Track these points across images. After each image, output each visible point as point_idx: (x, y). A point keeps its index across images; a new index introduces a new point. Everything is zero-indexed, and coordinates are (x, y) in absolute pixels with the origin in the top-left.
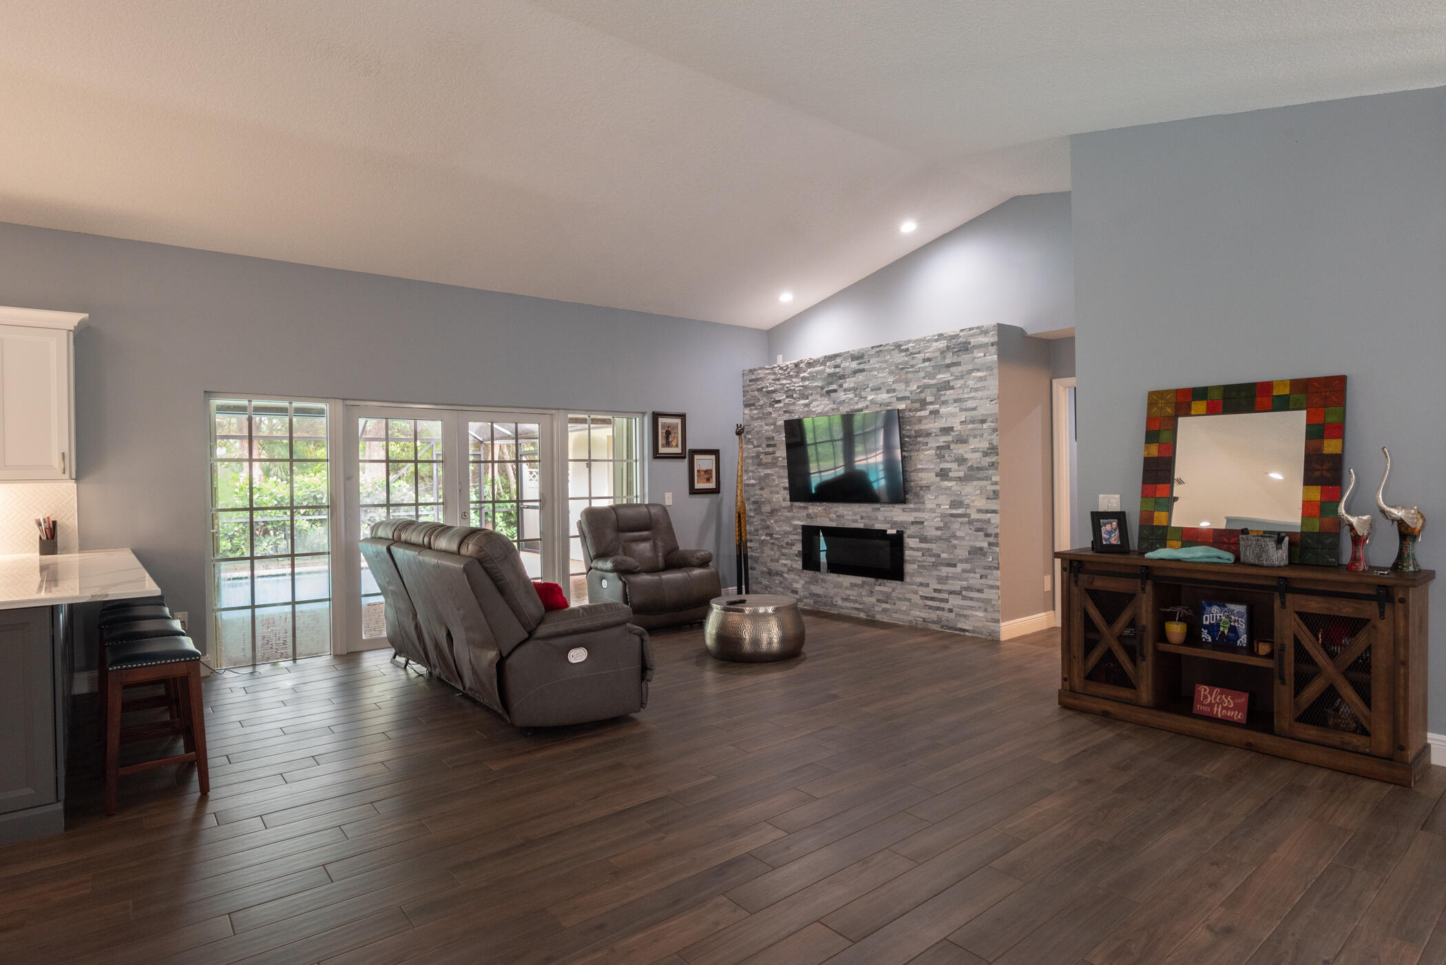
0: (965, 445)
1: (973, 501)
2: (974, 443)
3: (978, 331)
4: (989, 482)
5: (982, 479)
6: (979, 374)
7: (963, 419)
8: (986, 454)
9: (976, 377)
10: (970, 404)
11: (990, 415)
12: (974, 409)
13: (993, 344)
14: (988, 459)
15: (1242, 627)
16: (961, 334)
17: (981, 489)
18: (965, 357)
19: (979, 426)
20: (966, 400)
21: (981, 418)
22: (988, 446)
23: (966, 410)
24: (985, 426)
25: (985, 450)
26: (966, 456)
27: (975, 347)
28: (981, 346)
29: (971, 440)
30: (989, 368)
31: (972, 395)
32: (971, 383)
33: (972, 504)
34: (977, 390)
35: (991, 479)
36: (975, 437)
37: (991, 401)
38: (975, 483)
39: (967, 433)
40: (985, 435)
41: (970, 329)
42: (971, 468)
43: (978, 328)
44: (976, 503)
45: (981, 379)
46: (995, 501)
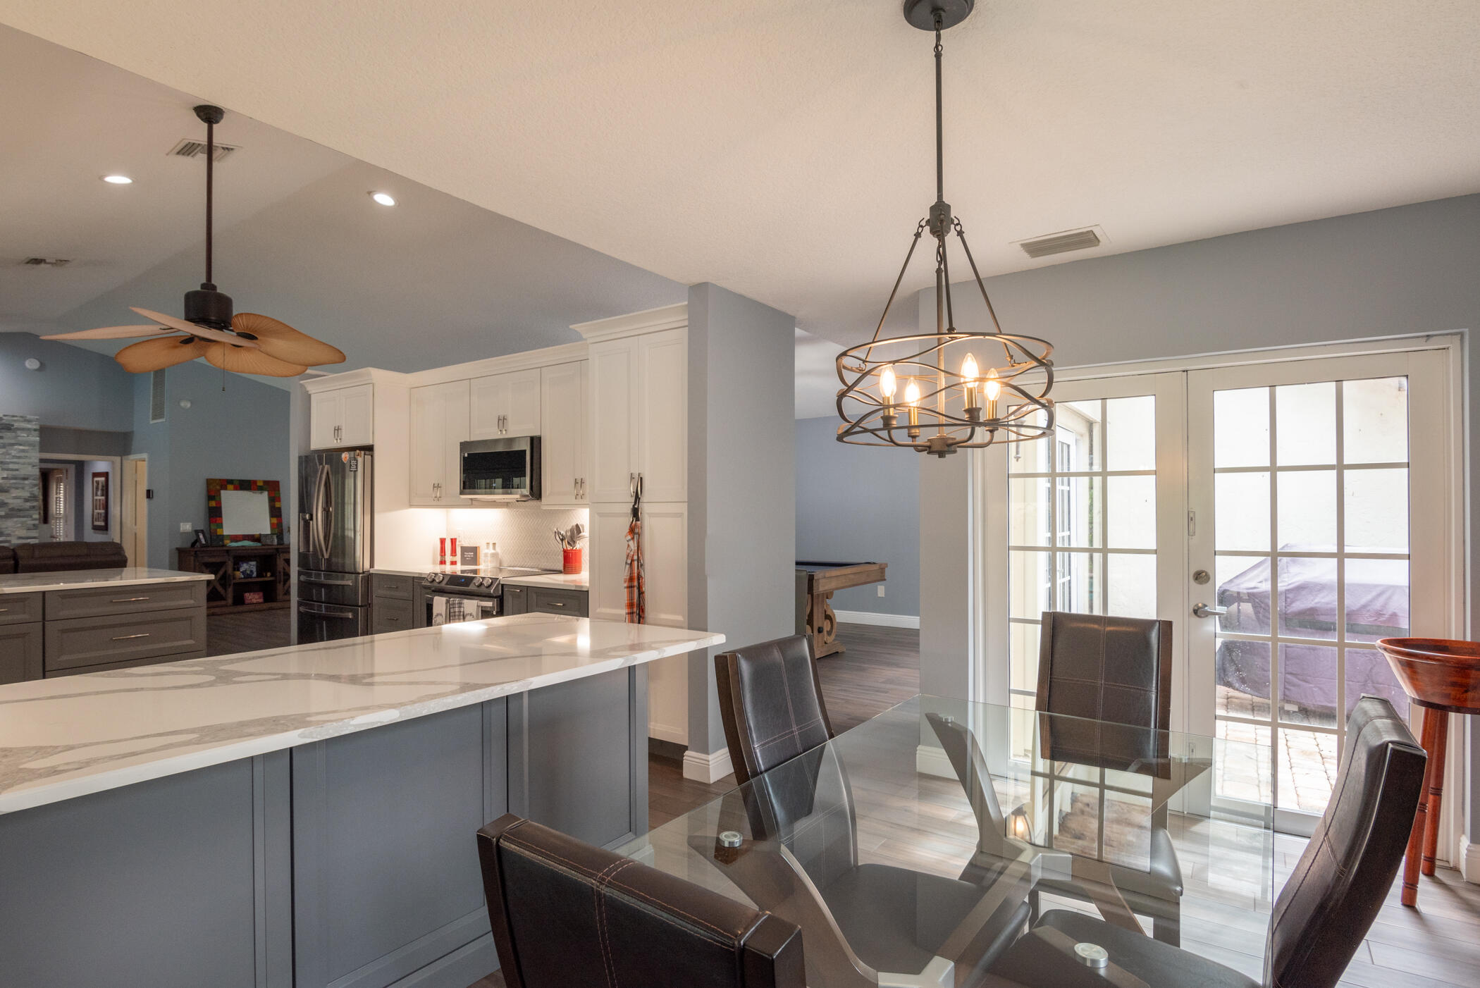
0: (6, 494)
1: (14, 532)
2: (15, 493)
3: (21, 419)
4: (30, 519)
5: (23, 517)
6: (21, 447)
7: (5, 476)
8: (26, 500)
9: (19, 449)
10: (11, 466)
11: (31, 476)
12: (17, 470)
13: (35, 430)
14: (28, 504)
15: (254, 569)
16: (5, 418)
17: (22, 523)
18: (9, 434)
19: (22, 482)
20: (8, 463)
21: (22, 476)
22: (29, 495)
23: (8, 470)
24: (26, 482)
25: (27, 498)
26: (6, 501)
27: (18, 429)
28: (23, 429)
29: (13, 490)
30: (31, 444)
31: (12, 461)
32: (14, 453)
33: (12, 534)
34: (19, 457)
35: (31, 517)
36: (17, 488)
37: (34, 466)
38: (15, 519)
39: (8, 485)
40: (27, 488)
41: (13, 416)
42: (12, 509)
43: (21, 417)
44: (17, 533)
45: (23, 451)
46: (35, 531)
